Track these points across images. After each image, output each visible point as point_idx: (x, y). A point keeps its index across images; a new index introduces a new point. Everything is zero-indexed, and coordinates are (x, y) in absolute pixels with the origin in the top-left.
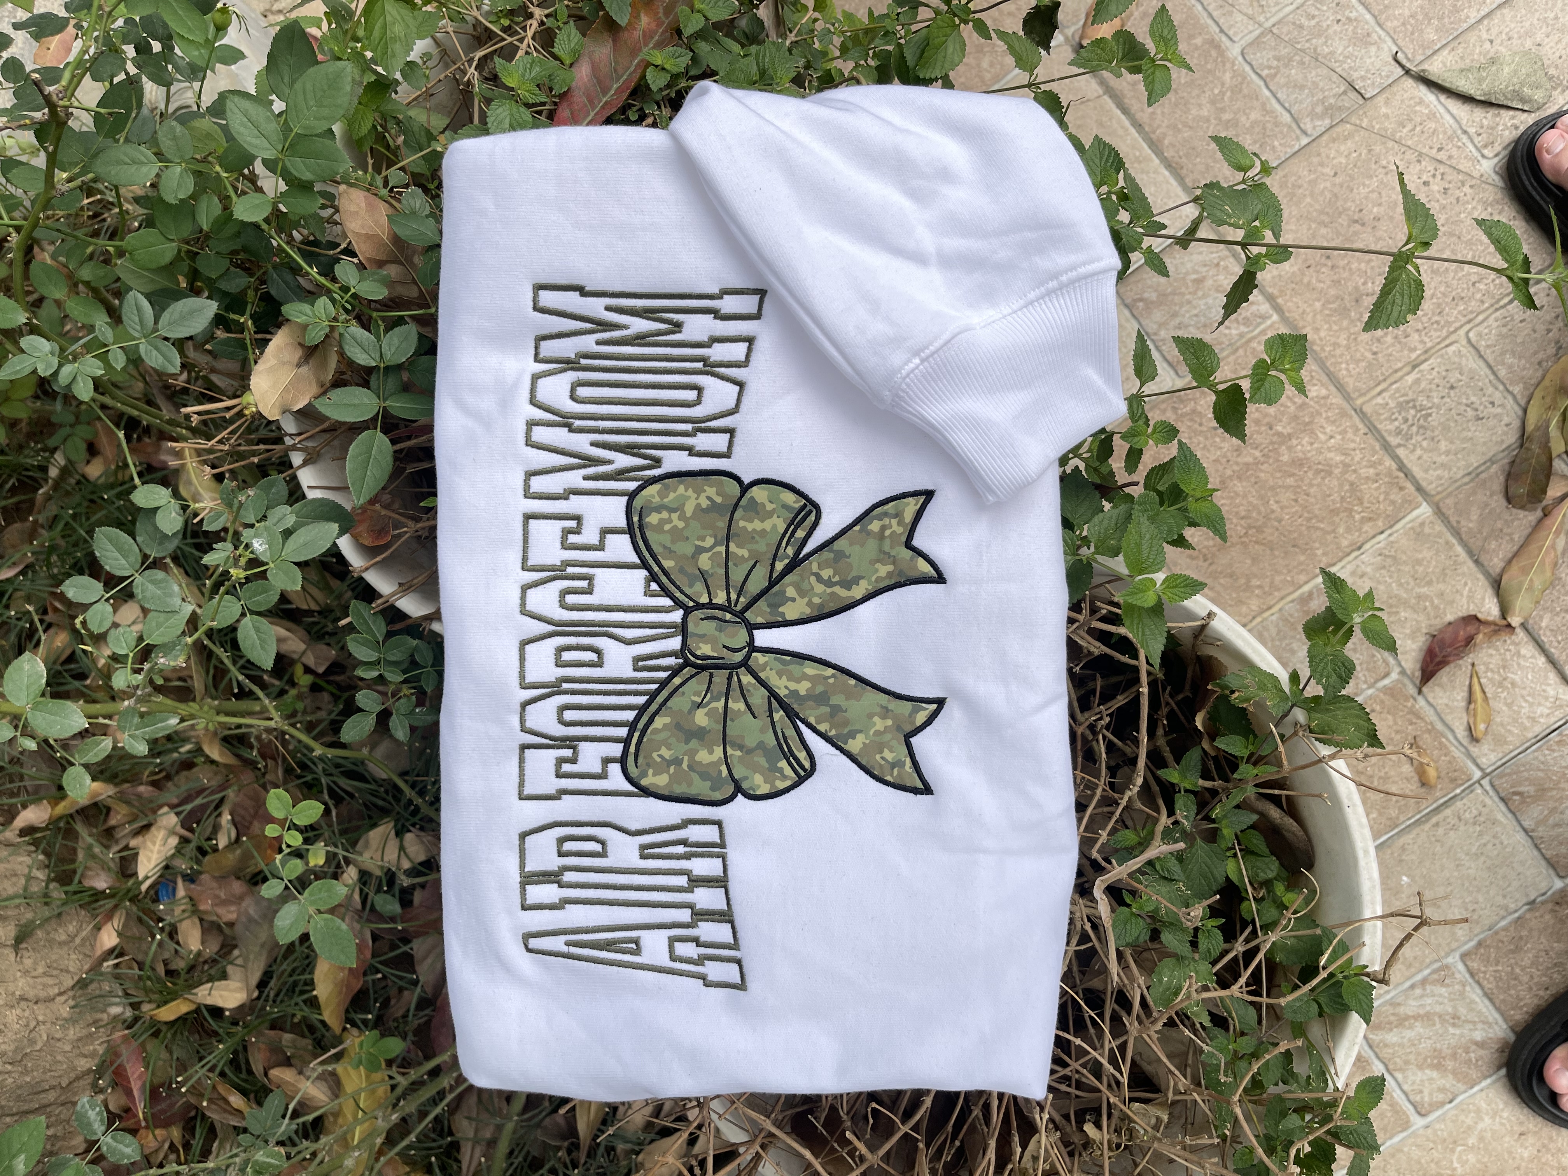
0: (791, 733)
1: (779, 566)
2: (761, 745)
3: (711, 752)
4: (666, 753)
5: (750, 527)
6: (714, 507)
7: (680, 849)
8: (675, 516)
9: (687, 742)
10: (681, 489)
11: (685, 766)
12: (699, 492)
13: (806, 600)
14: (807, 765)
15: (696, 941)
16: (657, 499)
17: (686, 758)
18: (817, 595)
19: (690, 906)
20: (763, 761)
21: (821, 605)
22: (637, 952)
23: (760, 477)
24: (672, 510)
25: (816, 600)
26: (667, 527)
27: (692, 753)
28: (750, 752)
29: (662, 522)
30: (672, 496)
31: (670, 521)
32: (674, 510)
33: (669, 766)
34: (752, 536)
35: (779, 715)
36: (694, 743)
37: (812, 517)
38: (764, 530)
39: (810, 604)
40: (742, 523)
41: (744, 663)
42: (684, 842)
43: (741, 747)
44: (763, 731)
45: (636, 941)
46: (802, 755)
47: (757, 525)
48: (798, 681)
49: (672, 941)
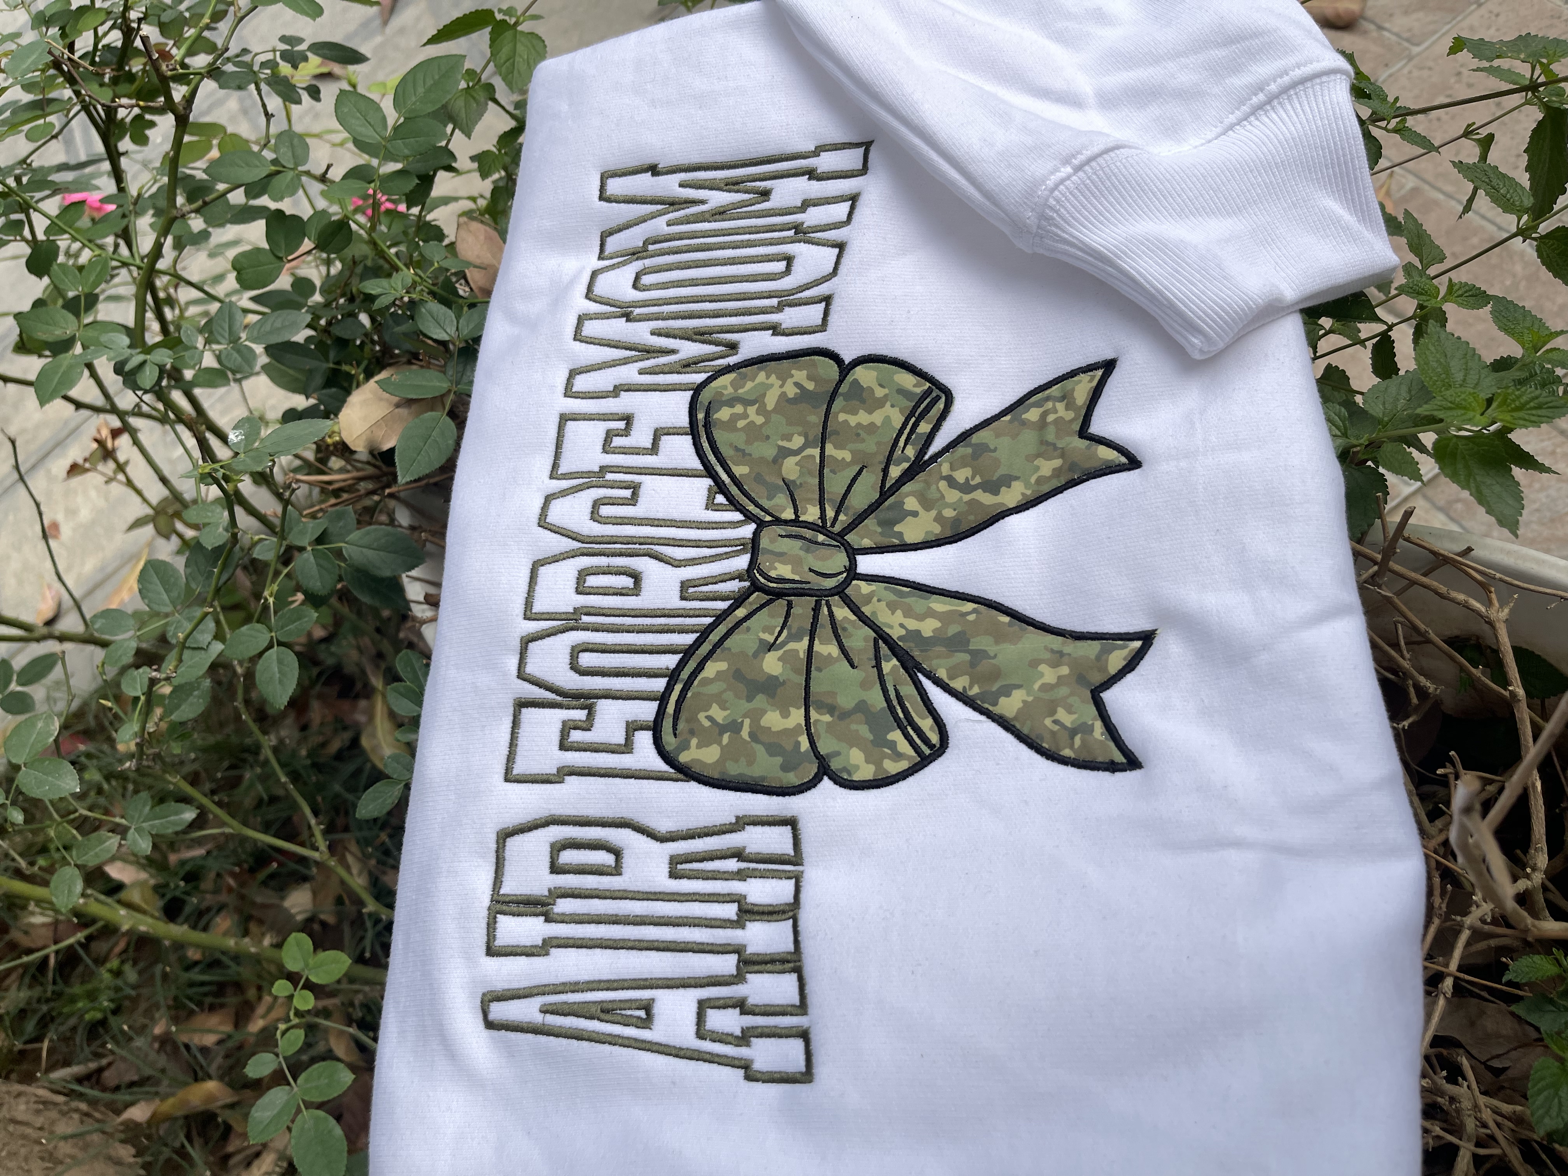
0: (908, 690)
1: (895, 472)
2: (862, 707)
3: (785, 715)
4: (718, 714)
5: (853, 420)
6: (804, 395)
7: (732, 865)
8: (752, 410)
9: (750, 699)
10: (762, 376)
11: (745, 733)
12: (783, 378)
13: (934, 513)
14: (934, 738)
15: (742, 1006)
16: (730, 390)
17: (747, 722)
18: (948, 505)
19: (738, 950)
20: (864, 731)
21: (956, 521)
22: (647, 1022)
23: (866, 352)
24: (747, 403)
25: (949, 513)
26: (741, 424)
27: (756, 716)
28: (844, 715)
29: (735, 418)
30: (749, 385)
31: (745, 416)
32: (751, 403)
33: (721, 734)
34: (857, 433)
35: (890, 665)
36: (760, 700)
37: (941, 405)
38: (872, 424)
39: (939, 519)
40: (842, 417)
41: (840, 591)
42: (738, 854)
43: (831, 709)
44: (864, 685)
45: (648, 1007)
46: (926, 724)
47: (863, 418)
48: (921, 618)
49: (703, 1006)
